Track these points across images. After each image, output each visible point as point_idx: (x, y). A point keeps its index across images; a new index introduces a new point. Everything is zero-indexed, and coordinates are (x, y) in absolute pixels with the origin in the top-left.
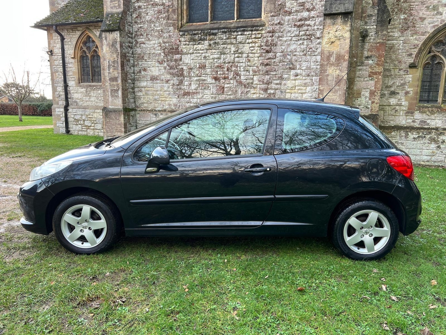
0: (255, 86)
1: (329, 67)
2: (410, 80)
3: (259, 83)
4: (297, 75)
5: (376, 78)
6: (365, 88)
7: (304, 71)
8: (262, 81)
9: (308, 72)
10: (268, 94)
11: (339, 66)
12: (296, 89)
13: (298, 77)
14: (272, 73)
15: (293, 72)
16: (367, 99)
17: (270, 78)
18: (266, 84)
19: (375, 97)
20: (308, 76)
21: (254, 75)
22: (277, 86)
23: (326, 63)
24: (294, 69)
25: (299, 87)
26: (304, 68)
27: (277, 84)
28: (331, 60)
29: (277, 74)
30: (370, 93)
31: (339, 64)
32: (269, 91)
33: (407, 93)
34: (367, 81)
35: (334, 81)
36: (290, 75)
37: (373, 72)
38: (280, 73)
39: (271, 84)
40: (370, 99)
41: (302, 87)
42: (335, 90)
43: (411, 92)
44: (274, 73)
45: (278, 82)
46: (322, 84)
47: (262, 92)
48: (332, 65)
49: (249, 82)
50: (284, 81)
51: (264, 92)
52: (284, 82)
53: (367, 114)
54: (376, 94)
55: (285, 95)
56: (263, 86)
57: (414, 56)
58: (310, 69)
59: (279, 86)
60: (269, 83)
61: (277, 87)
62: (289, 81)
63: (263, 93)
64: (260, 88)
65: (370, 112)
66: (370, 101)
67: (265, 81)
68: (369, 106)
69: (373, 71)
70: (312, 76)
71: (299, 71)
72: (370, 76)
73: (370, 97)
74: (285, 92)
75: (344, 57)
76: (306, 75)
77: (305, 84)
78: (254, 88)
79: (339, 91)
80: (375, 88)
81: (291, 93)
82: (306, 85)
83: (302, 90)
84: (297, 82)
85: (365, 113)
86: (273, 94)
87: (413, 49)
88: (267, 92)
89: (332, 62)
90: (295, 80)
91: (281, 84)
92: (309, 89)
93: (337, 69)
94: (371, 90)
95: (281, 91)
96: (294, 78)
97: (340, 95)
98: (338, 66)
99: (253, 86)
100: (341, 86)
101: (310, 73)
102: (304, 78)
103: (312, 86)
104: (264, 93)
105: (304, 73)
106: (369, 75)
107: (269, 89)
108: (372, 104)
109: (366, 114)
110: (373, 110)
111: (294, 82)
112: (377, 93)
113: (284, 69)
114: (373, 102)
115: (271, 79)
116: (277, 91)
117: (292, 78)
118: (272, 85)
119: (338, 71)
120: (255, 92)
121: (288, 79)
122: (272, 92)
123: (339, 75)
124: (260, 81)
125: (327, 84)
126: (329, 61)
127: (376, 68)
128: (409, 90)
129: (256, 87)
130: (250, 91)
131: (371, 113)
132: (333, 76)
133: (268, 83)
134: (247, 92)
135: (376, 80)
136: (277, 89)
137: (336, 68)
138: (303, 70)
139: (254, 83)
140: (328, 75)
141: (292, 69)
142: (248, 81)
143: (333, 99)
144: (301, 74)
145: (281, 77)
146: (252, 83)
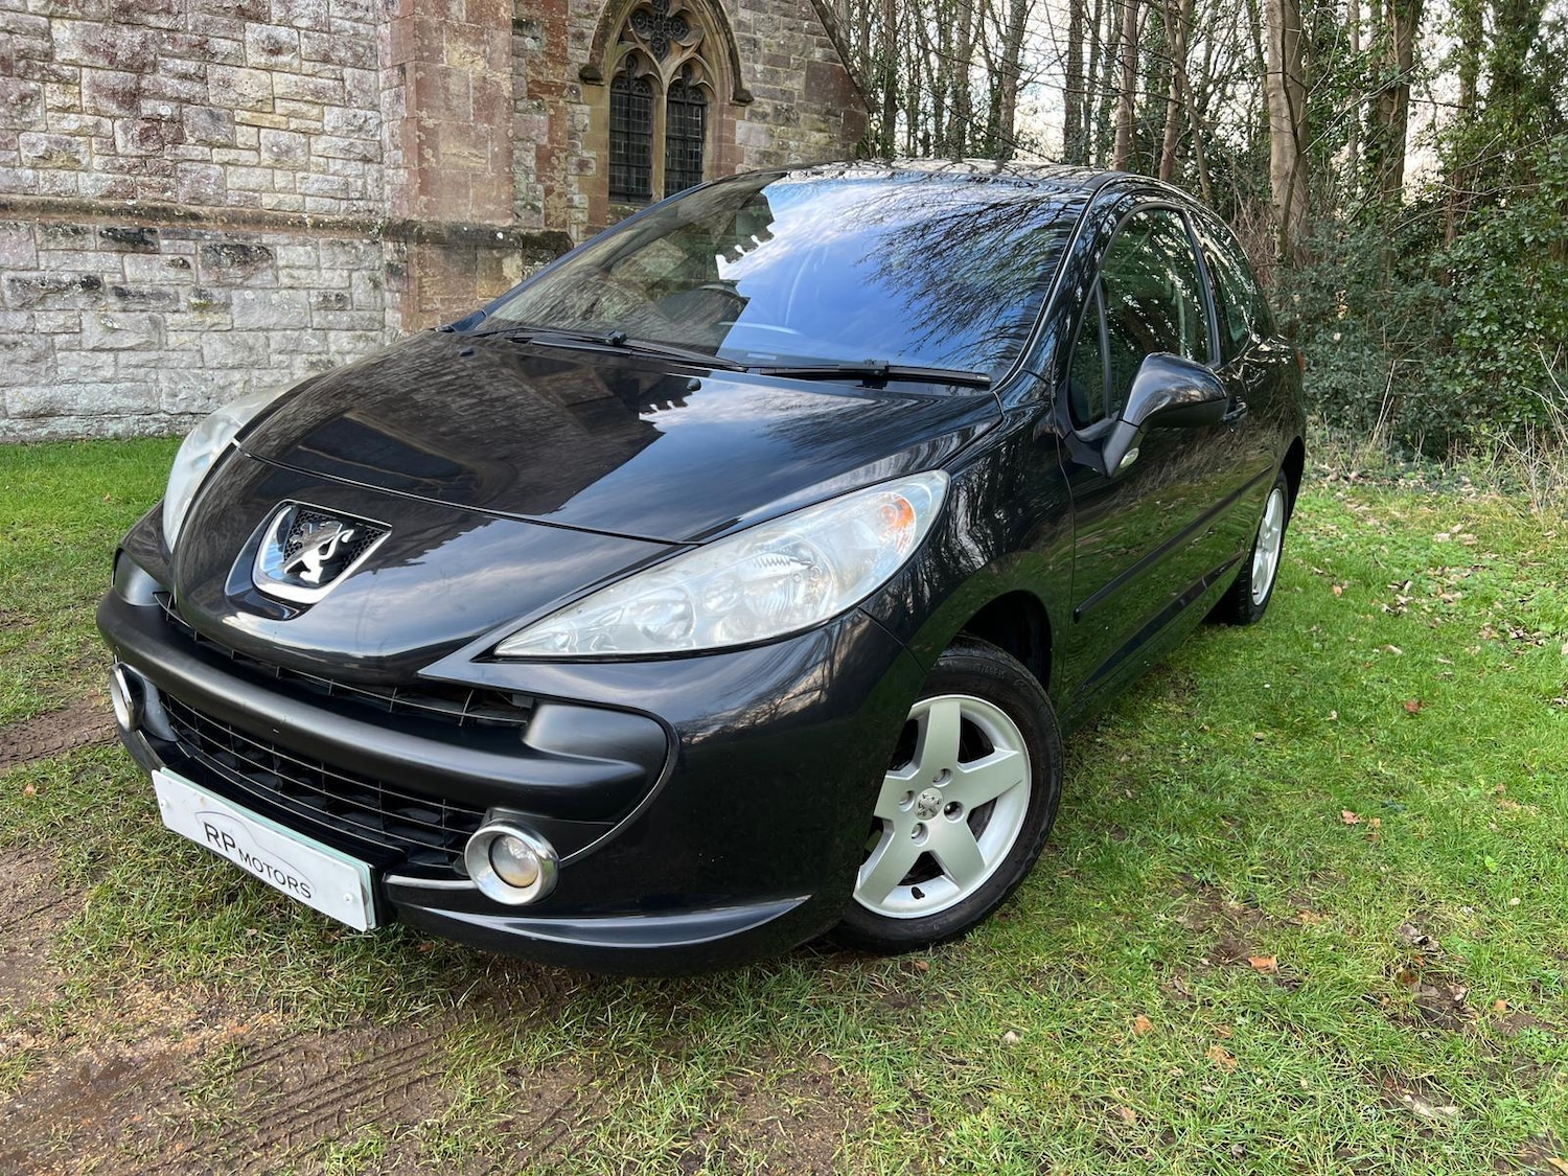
0: (67, 71)
1: (449, 41)
2: (587, 121)
3: (87, 60)
4: (276, 50)
5: (552, 107)
6: (521, 136)
7: (306, 36)
8: (106, 54)
9: (321, 41)
10: (147, 119)
11: (483, 42)
12: (278, 111)
13: (284, 58)
14: (152, 20)
15: (254, 32)
16: (532, 178)
17: (144, 45)
18: (128, 68)
19: (552, 171)
20: (326, 60)
21: (50, 17)
22: (188, 84)
23: (434, 21)
24: (258, 19)
25: (292, 105)
26: (303, 23)
27: (185, 77)
28: (453, 10)
29: (177, 30)
30: (538, 158)
31: (482, 34)
32: (148, 107)
33: (583, 165)
34: (525, 111)
35: (471, 100)
36: (244, 41)
37: (539, 82)
38: (195, 28)
39: (155, 71)
40: (539, 180)
41: (305, 108)
42: (478, 136)
43: (593, 164)
44: (165, 22)
45: (190, 66)
46: (430, 107)
47: (113, 108)
48: (458, 32)
49: (31, 49)
50: (219, 69)
51: (120, 107)
52: (217, 73)
53: (535, 232)
54: (556, 162)
55: (234, 132)
56: (116, 78)
57: (589, 42)
58: (329, 33)
59: (198, 88)
60: (145, 65)
61: (186, 88)
62: (243, 73)
63: (117, 112)
64: (96, 87)
65: (543, 225)
66: (540, 187)
67: (122, 56)
68: (540, 204)
69: (540, 78)
70: (342, 63)
71: (283, 34)
72: (531, 96)
73: (539, 170)
74: (232, 120)
75: (498, 9)
76: (314, 57)
77: (317, 93)
78: (61, 80)
79: (492, 141)
80: (551, 140)
81: (259, 127)
82: (319, 97)
83: (303, 116)
84: (282, 83)
85: (530, 228)
86: (172, 120)
87: (586, 17)
88: (138, 109)
89: (458, 20)
90: (269, 70)
91: (203, 79)
92: (332, 116)
93: (478, 54)
94: (539, 147)
95: (211, 114)
96: (263, 60)
97: (495, 155)
98: (478, 42)
99: (54, 73)
100: (497, 120)
101: (333, 48)
102: (307, 67)
103: (345, 106)
104: (122, 112)
105: (305, 47)
106: (529, 90)
107: (147, 98)
108: (546, 195)
109: (532, 231)
110: (552, 219)
111: (264, 76)
112: (558, 158)
113: (210, 12)
114: (549, 191)
115: (153, 48)
116: (189, 110)
117: (255, 57)
118: (161, 76)
119: (481, 63)
120: (69, 100)
121: (239, 61)
122: (166, 110)
123: (484, 78)
124: (91, 50)
125: (448, 109)
126: (447, 17)
127: (547, 67)
128: (586, 154)
129: (74, 77)
130: (38, 93)
131: (545, 229)
132: (467, 78)
133: (138, 66)
134: (23, 98)
135: (552, 112)
136: (188, 101)
137: (472, 49)
138: (297, 28)
139: (58, 58)
140: (446, 73)
141: (250, 18)
142: (21, 42)
143: (474, 169)
144: (294, 49)
145: (201, 45)
146: (48, 56)
